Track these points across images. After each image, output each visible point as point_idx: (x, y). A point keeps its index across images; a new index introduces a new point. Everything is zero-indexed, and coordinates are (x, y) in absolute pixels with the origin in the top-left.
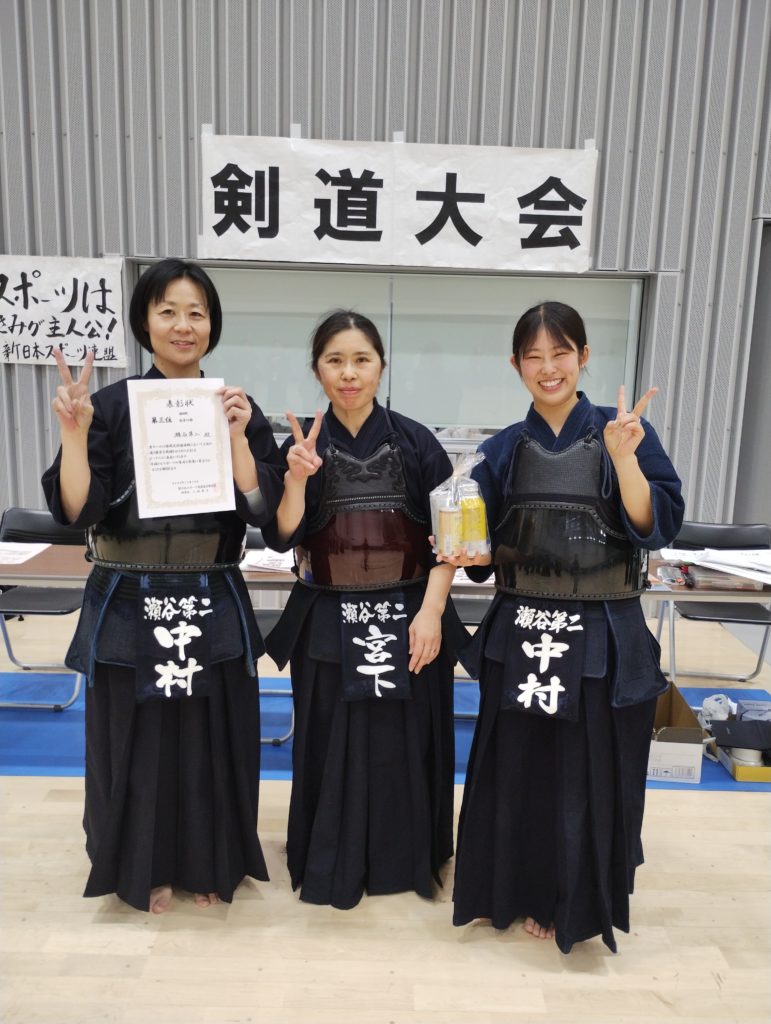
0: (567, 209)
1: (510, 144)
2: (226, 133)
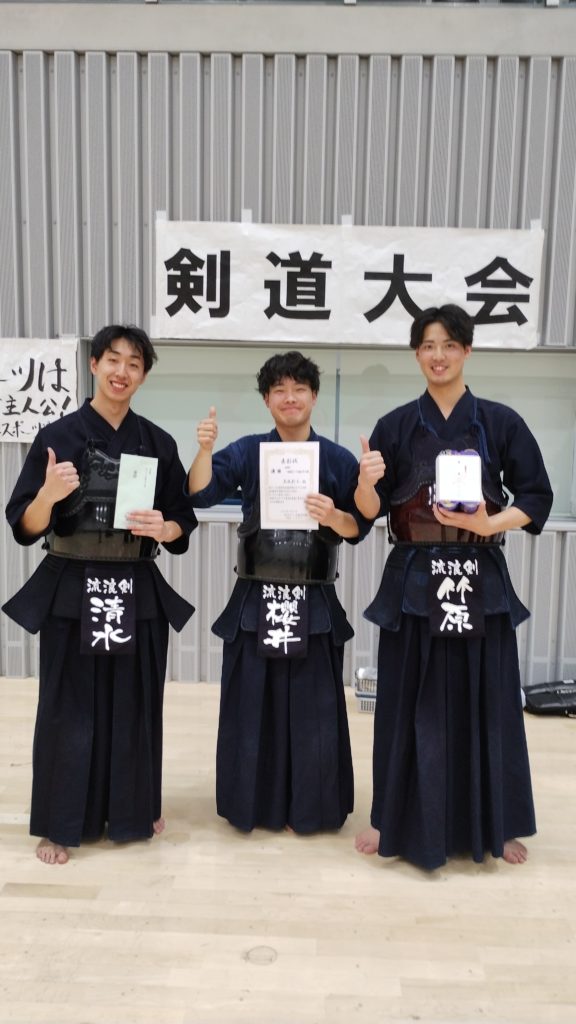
0: (514, 286)
1: (456, 225)
2: (179, 219)
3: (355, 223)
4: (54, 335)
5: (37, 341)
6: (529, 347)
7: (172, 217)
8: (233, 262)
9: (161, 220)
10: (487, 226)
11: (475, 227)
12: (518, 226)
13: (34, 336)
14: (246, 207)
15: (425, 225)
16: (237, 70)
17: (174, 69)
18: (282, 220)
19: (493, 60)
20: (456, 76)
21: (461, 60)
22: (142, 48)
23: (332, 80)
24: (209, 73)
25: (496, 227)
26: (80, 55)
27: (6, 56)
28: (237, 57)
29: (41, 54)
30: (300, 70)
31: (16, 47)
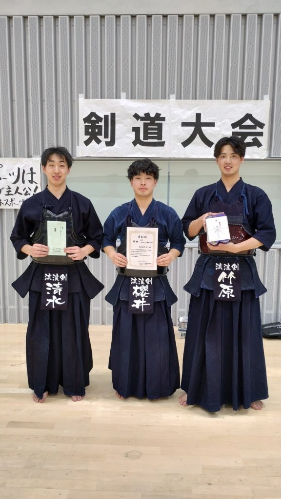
0: (255, 128)
1: (226, 99)
2: (90, 98)
3: (177, 99)
4: (29, 156)
5: (21, 159)
6: (263, 158)
7: (86, 97)
8: (116, 119)
9: (81, 99)
10: (242, 99)
11: (235, 99)
12: (257, 99)
13: (19, 157)
14: (123, 92)
15: (211, 99)
16: (118, 23)
17: (87, 24)
18: (141, 98)
19: (244, 16)
20: (226, 24)
21: (228, 16)
22: (71, 14)
23: (165, 27)
24: (104, 25)
25: (246, 99)
26: (41, 17)
27: (4, 19)
28: (118, 17)
29: (22, 17)
30: (149, 23)
31: (9, 14)
